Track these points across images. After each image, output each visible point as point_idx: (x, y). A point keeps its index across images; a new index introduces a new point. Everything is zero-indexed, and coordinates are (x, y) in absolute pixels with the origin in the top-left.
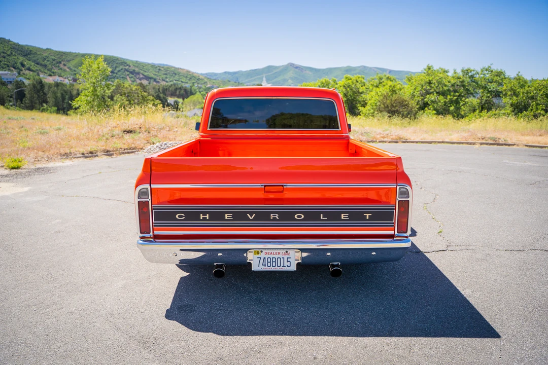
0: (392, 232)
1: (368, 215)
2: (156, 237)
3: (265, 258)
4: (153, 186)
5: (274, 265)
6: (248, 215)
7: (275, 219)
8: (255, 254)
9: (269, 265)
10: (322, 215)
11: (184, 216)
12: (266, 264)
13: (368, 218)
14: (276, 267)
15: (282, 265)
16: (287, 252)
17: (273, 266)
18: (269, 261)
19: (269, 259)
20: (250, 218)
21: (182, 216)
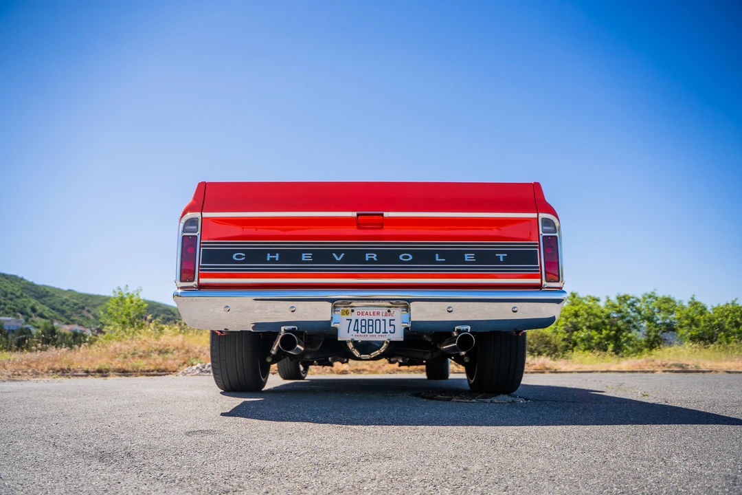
0: (537, 281)
1: (501, 256)
2: (201, 287)
3: (357, 320)
4: (206, 215)
5: (371, 331)
6: (334, 254)
7: (371, 261)
8: (343, 314)
9: (363, 331)
10: (437, 255)
11: (244, 257)
12: (359, 329)
13: (502, 260)
14: (374, 333)
15: (383, 330)
16: (389, 311)
17: (369, 333)
18: (363, 324)
19: (363, 322)
20: (337, 259)
21: (240, 257)
